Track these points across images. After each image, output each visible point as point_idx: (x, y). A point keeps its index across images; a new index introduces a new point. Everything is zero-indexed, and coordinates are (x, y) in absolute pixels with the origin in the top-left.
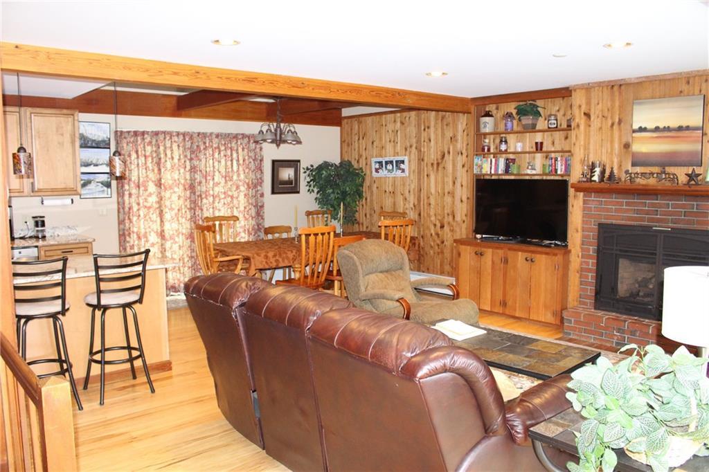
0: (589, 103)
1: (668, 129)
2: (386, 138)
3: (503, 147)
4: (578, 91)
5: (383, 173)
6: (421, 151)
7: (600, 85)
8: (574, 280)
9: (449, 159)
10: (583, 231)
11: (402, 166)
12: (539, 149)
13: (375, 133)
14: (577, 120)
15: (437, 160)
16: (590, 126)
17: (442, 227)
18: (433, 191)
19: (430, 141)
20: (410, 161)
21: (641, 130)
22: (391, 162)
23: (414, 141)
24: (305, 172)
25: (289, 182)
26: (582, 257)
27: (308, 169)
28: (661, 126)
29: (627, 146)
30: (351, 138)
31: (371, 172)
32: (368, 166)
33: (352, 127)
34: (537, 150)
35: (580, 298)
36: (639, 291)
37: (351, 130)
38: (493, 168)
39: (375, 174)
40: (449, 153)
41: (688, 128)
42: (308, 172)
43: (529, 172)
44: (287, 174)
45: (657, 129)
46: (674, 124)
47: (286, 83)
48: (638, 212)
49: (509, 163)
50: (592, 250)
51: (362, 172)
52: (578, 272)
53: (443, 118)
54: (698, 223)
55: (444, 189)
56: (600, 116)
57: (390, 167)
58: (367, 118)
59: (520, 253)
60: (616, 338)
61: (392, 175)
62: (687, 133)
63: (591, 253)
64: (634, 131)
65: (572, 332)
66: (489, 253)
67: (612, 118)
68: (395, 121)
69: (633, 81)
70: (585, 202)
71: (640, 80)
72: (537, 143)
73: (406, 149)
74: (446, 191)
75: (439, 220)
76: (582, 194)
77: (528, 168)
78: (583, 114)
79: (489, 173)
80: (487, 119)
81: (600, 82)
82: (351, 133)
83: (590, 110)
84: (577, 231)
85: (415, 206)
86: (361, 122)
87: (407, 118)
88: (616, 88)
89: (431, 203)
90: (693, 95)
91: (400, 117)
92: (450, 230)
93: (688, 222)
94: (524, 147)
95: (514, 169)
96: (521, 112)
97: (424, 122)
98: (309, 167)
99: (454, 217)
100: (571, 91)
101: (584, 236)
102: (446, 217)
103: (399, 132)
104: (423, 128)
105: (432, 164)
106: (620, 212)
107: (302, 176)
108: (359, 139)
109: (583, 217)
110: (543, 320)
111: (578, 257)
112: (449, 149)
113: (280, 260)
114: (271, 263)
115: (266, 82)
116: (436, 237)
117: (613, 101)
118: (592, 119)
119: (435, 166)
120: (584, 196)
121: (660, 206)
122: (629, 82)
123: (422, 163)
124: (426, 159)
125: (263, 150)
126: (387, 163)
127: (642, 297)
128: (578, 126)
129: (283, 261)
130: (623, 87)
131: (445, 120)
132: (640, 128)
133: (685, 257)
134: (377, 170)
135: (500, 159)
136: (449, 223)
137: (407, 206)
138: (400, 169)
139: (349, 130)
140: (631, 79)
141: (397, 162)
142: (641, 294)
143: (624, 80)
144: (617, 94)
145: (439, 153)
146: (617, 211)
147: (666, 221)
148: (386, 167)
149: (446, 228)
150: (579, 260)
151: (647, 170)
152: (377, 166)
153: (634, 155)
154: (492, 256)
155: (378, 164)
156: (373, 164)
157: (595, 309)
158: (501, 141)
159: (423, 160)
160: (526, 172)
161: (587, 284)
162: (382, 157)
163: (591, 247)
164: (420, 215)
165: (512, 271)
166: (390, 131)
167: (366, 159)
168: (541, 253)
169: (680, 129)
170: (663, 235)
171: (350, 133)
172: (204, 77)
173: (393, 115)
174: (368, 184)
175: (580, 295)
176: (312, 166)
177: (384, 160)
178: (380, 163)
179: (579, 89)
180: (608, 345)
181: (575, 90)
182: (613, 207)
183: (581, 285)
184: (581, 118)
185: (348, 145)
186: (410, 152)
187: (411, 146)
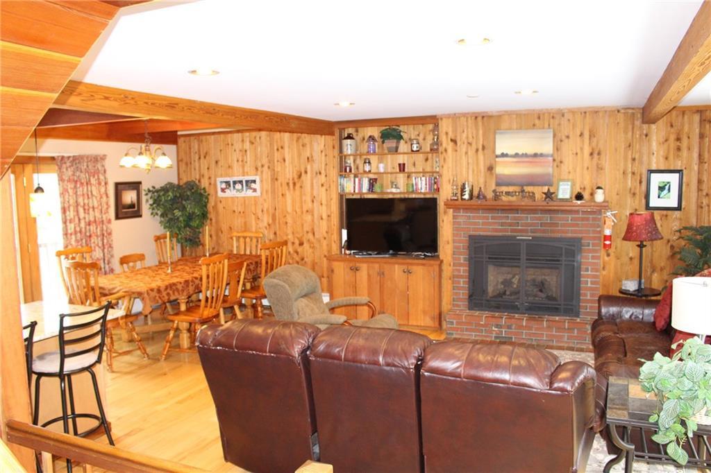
0: (455, 131)
1: (525, 155)
2: (234, 156)
3: (367, 168)
4: (444, 119)
5: (230, 193)
6: (274, 170)
7: (465, 115)
8: (447, 286)
9: (307, 179)
10: (454, 242)
11: (253, 185)
12: (402, 169)
13: (219, 153)
14: (444, 145)
15: (293, 179)
16: (456, 151)
17: (301, 244)
18: (289, 209)
19: (284, 160)
20: (261, 181)
21: (503, 155)
22: (241, 182)
23: (265, 161)
24: (147, 194)
25: (132, 206)
26: (454, 266)
27: (149, 191)
28: (520, 153)
29: (491, 169)
30: (190, 157)
31: (216, 192)
32: (212, 186)
33: (190, 145)
34: (400, 170)
35: (454, 301)
36: (505, 291)
37: (190, 148)
38: (357, 187)
39: (220, 194)
40: (306, 172)
41: (541, 155)
42: (150, 195)
43: (394, 190)
44: (129, 197)
45: (516, 155)
46: (530, 151)
47: (201, 109)
48: (502, 224)
49: (372, 183)
50: (462, 259)
51: (205, 192)
52: (450, 279)
53: (298, 139)
54: (553, 231)
55: (302, 207)
56: (466, 142)
57: (238, 186)
58: (208, 137)
59: (396, 266)
60: (494, 333)
61: (242, 194)
62: (541, 159)
63: (462, 261)
64: (497, 156)
65: (454, 332)
66: (364, 267)
67: (476, 143)
68: (243, 141)
69: (494, 114)
70: (454, 217)
71: (500, 114)
72: (400, 165)
73: (257, 169)
74: (305, 210)
75: (298, 238)
76: (451, 210)
77: (392, 187)
78: (449, 140)
79: (352, 191)
80: (349, 141)
81: (466, 114)
82: (190, 153)
83: (456, 136)
84: (448, 243)
85: (269, 225)
86: (202, 141)
87: (258, 138)
88: (479, 119)
89: (288, 222)
90: (544, 128)
91: (249, 136)
92: (310, 247)
93: (544, 231)
94: (386, 167)
95: (377, 188)
96: (385, 136)
97: (277, 142)
98: (151, 189)
99: (314, 234)
100: (438, 119)
101: (455, 247)
102: (305, 235)
103: (248, 152)
104: (276, 148)
105: (288, 184)
106: (486, 225)
107: (144, 198)
108: (200, 158)
109: (453, 230)
110: (422, 325)
111: (450, 265)
112: (306, 168)
113: (171, 292)
114: (163, 297)
115: (186, 108)
116: (296, 255)
117: (477, 130)
118: (458, 145)
119: (291, 185)
120: (454, 212)
121: (521, 219)
122: (490, 114)
123: (276, 182)
124: (279, 178)
125: (107, 172)
126: (235, 183)
127: (508, 295)
128: (446, 150)
129: (174, 294)
130: (485, 119)
131: (300, 140)
132: (503, 154)
133: (543, 260)
134: (223, 190)
135: (364, 179)
136: (309, 240)
137: (261, 225)
138: (251, 189)
139: (188, 149)
140: (492, 112)
141: (247, 182)
142: (508, 293)
143: (487, 112)
144: (480, 124)
145: (295, 172)
146: (484, 224)
147: (526, 231)
148: (234, 187)
149: (306, 245)
150: (450, 268)
151: (511, 189)
152: (224, 186)
153: (498, 177)
154: (368, 270)
155: (224, 184)
156: (218, 184)
157: (469, 309)
158: (365, 162)
159: (277, 179)
160: (389, 191)
161: (459, 288)
162: (229, 177)
163: (462, 257)
164: (275, 233)
165: (389, 282)
166: (237, 150)
167: (210, 178)
168: (418, 264)
169: (535, 155)
170: (525, 243)
171: (188, 152)
172: (132, 102)
173: (240, 134)
174: (213, 204)
175: (454, 298)
176: (154, 187)
177: (231, 180)
178: (228, 183)
179: (445, 117)
180: (488, 339)
181: (442, 119)
182: (480, 221)
183: (454, 289)
184: (448, 144)
185: (187, 164)
186: (262, 172)
187: (263, 166)
